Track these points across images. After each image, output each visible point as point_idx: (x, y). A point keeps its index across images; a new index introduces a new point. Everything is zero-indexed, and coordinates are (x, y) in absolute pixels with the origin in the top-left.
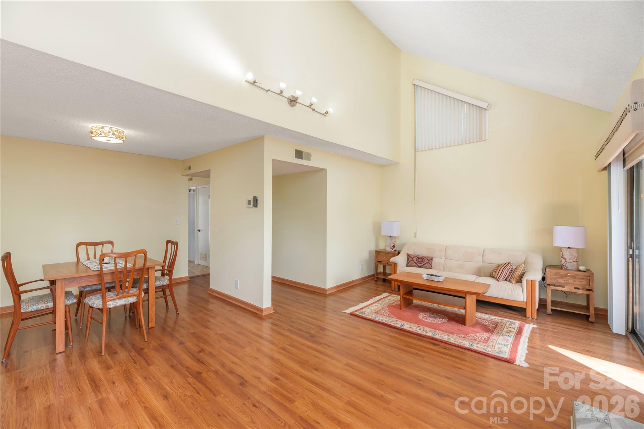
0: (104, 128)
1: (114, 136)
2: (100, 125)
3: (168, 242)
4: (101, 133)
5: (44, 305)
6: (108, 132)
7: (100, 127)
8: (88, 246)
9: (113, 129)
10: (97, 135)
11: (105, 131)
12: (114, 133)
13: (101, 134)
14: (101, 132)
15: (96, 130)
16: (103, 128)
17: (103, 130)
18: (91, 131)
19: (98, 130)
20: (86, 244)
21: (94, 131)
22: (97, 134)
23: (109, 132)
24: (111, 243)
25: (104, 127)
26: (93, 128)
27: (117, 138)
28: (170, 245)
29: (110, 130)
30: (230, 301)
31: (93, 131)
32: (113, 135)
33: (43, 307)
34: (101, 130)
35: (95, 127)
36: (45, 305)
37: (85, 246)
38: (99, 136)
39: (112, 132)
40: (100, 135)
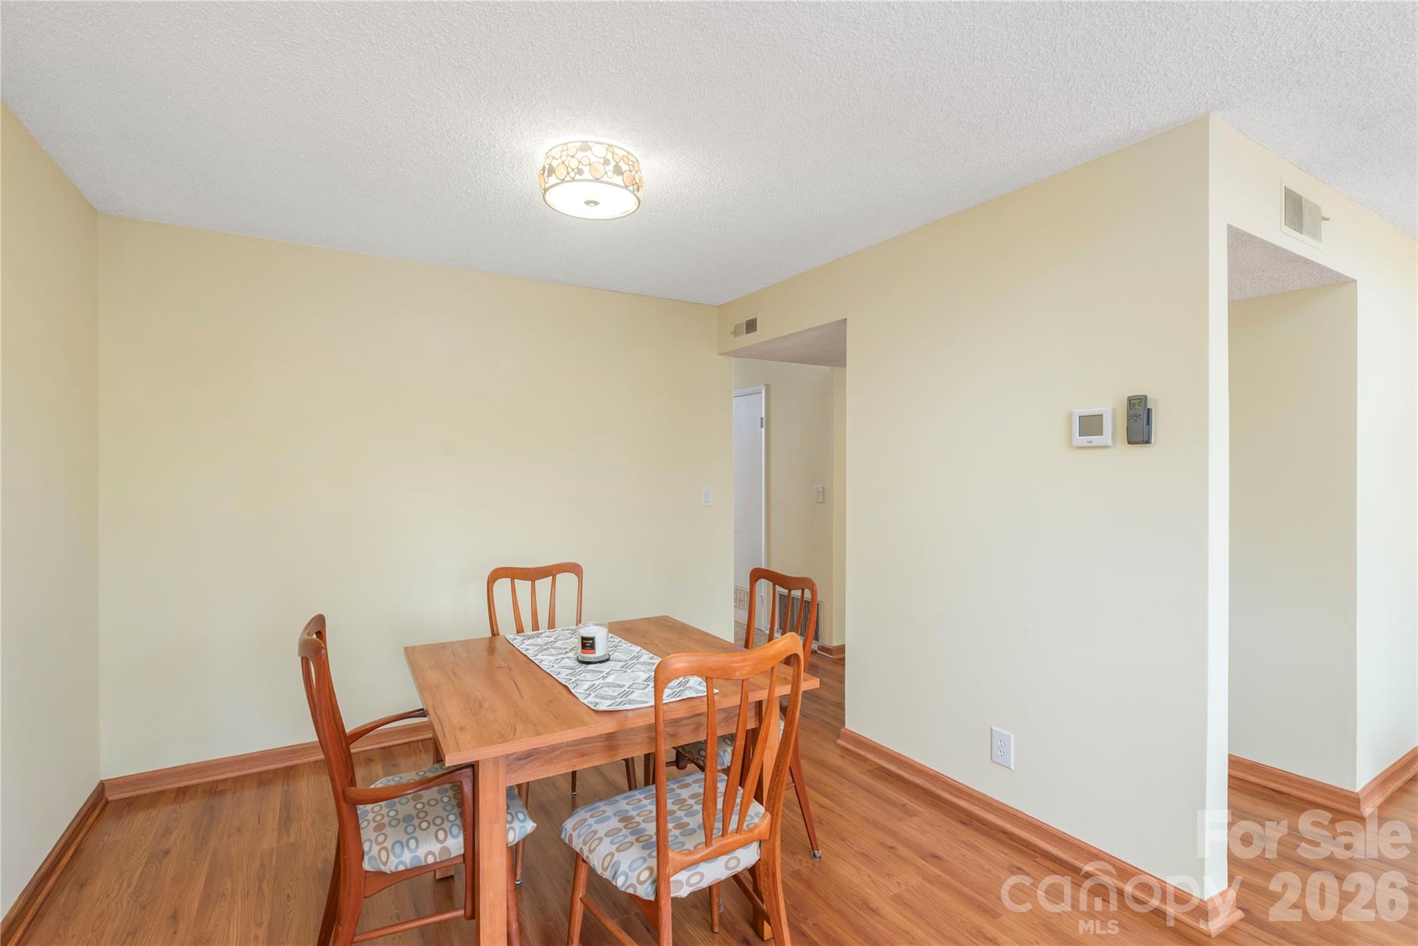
0: (590, 149)
1: (618, 180)
2: (575, 137)
3: (757, 574)
4: (580, 166)
5: (436, 847)
6: (602, 161)
7: (578, 145)
8: (515, 580)
9: (617, 151)
10: (568, 178)
11: (593, 159)
12: (619, 166)
13: (580, 172)
14: (580, 162)
15: (564, 158)
16: (585, 147)
17: (588, 153)
18: (547, 167)
19: (573, 157)
20: (513, 574)
21: (560, 161)
22: (568, 173)
23: (606, 162)
24: (575, 569)
25: (591, 144)
26: (552, 153)
27: (626, 186)
28: (763, 586)
29: (609, 156)
30: (963, 804)
31: (554, 164)
32: (618, 175)
33: (433, 854)
34: (580, 155)
35: (560, 148)
36: (439, 846)
37: (510, 579)
38: (573, 180)
39: (613, 163)
40: (578, 177)
